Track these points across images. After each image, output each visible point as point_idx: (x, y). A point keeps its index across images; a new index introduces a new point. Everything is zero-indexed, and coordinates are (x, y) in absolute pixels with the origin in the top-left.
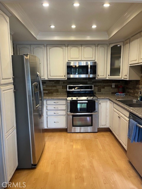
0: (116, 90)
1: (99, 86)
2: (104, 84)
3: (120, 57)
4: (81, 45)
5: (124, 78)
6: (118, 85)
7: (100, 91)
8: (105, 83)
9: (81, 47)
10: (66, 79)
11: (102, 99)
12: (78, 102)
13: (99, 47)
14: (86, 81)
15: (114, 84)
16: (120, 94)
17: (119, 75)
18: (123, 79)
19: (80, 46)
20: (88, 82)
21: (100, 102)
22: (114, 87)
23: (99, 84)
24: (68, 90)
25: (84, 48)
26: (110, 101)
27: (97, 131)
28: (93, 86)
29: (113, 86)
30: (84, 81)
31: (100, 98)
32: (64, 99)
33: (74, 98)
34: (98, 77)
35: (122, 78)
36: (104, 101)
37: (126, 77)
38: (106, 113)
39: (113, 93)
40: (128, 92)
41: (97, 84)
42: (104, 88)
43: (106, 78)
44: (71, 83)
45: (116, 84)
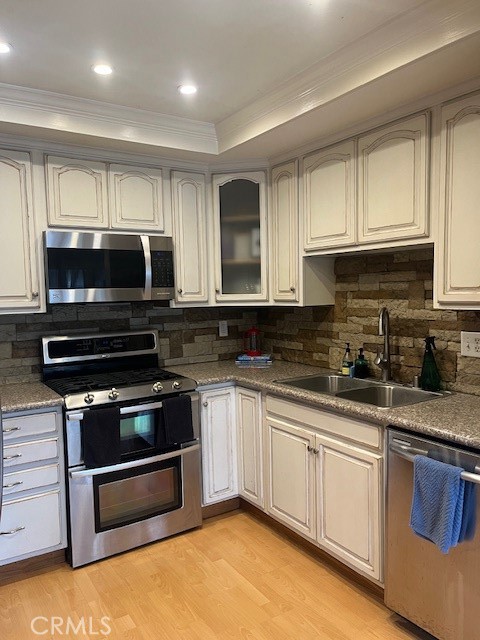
0: (232, 346)
1: (175, 336)
2: (193, 326)
3: (257, 225)
4: (108, 165)
5: (276, 301)
6: (237, 327)
7: (180, 355)
8: (196, 321)
9: (103, 173)
10: (43, 310)
11: (212, 383)
12: (124, 410)
13: (175, 181)
14: (121, 315)
15: (225, 322)
16: (252, 358)
17: (254, 291)
18: (271, 303)
19: (102, 169)
20: (134, 322)
21: (204, 400)
22: (226, 335)
23: (175, 326)
24: (47, 360)
25: (118, 179)
26: (239, 390)
27: (198, 521)
28: (155, 333)
29: (223, 333)
30: (115, 315)
31: (205, 381)
32: (48, 406)
33: (100, 397)
34: (180, 299)
35: (267, 301)
36: (219, 393)
37: (290, 296)
38: (228, 439)
39: (228, 358)
40: (277, 350)
41: (167, 327)
42: (191, 340)
43: (207, 302)
44: (55, 328)
45: (233, 322)
